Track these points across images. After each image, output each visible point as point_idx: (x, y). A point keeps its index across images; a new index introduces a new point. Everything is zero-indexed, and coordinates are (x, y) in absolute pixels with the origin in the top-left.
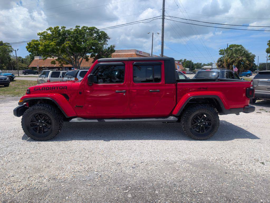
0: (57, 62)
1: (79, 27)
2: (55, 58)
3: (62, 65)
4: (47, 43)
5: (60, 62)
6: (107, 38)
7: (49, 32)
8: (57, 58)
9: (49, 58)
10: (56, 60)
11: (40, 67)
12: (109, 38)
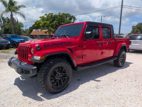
0: (48, 32)
1: (60, 13)
2: (47, 30)
3: (50, 34)
4: (45, 22)
5: (49, 32)
6: (75, 19)
7: (45, 16)
8: (48, 30)
9: (43, 30)
10: (47, 31)
11: (35, 35)
12: (76, 20)
